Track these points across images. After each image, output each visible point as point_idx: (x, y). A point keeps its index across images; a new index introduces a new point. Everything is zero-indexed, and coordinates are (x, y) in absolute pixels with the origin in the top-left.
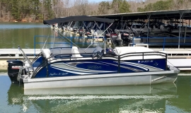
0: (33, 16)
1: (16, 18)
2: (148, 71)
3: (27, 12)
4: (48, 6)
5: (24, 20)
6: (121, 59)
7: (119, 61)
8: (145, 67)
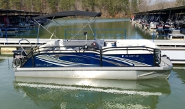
0: (123, 13)
1: (111, 14)
2: (133, 66)
3: (120, 10)
4: (135, 4)
5: (117, 16)
6: (104, 53)
7: (101, 55)
8: (130, 62)
